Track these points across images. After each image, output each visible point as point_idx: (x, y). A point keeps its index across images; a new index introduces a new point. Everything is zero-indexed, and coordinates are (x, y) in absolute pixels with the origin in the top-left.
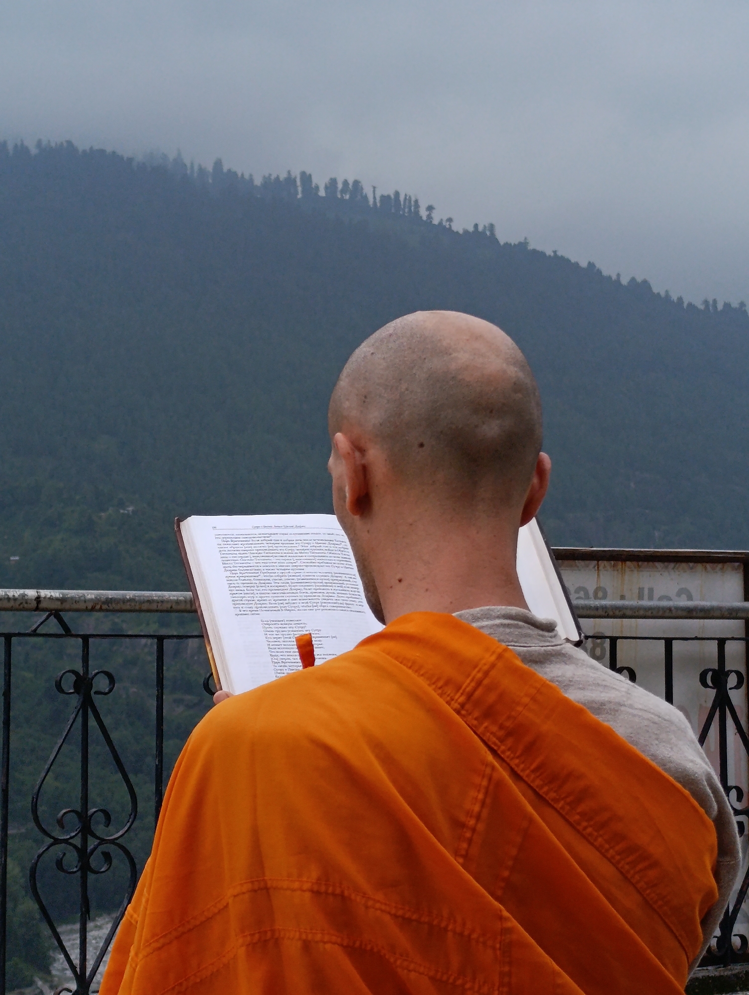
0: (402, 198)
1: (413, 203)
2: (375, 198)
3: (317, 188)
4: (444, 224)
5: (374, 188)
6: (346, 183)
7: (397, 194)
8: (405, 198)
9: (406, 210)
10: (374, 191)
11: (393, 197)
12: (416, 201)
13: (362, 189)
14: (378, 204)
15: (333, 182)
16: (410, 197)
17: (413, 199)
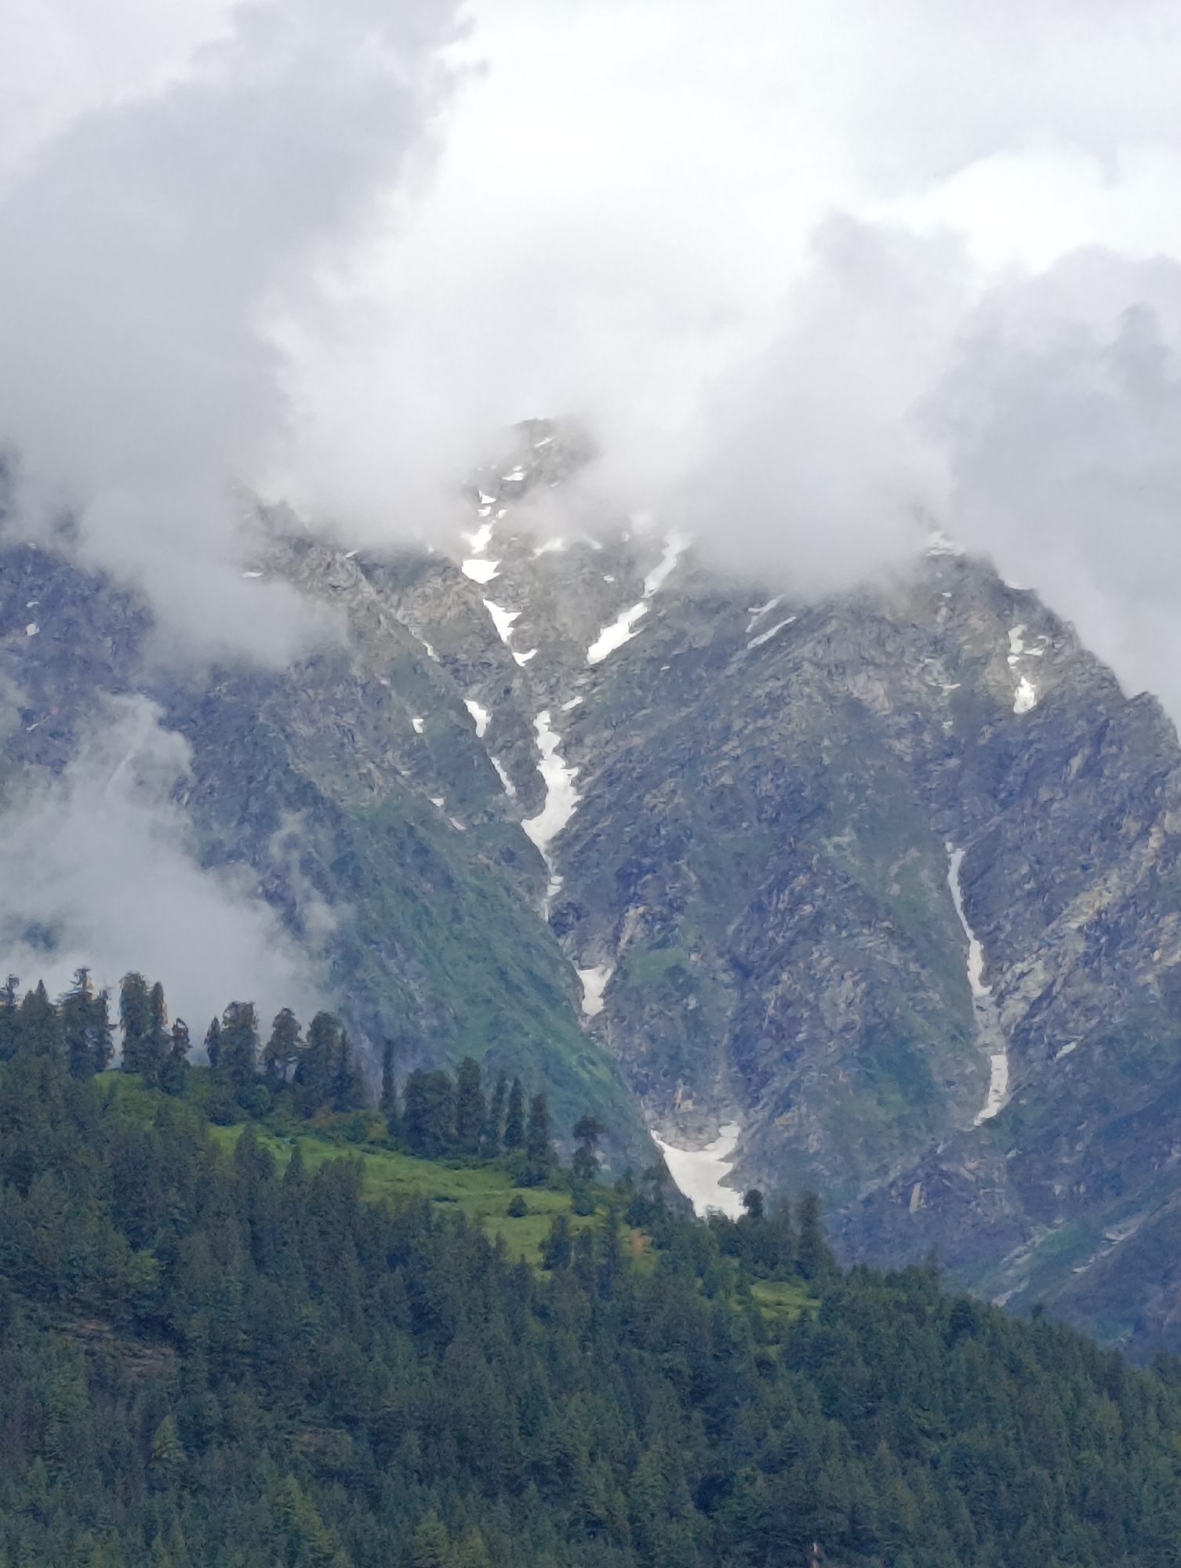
0: (487, 1087)
1: (526, 1106)
2: (388, 1081)
3: (181, 1036)
4: (638, 1187)
5: (389, 1046)
6: (285, 1022)
7: (468, 1068)
8: (500, 1090)
10: (388, 1056)
11: (454, 1078)
12: (538, 1104)
13: (345, 1047)
14: (402, 1106)
15: (242, 1017)
16: (517, 1082)
17: (528, 1093)
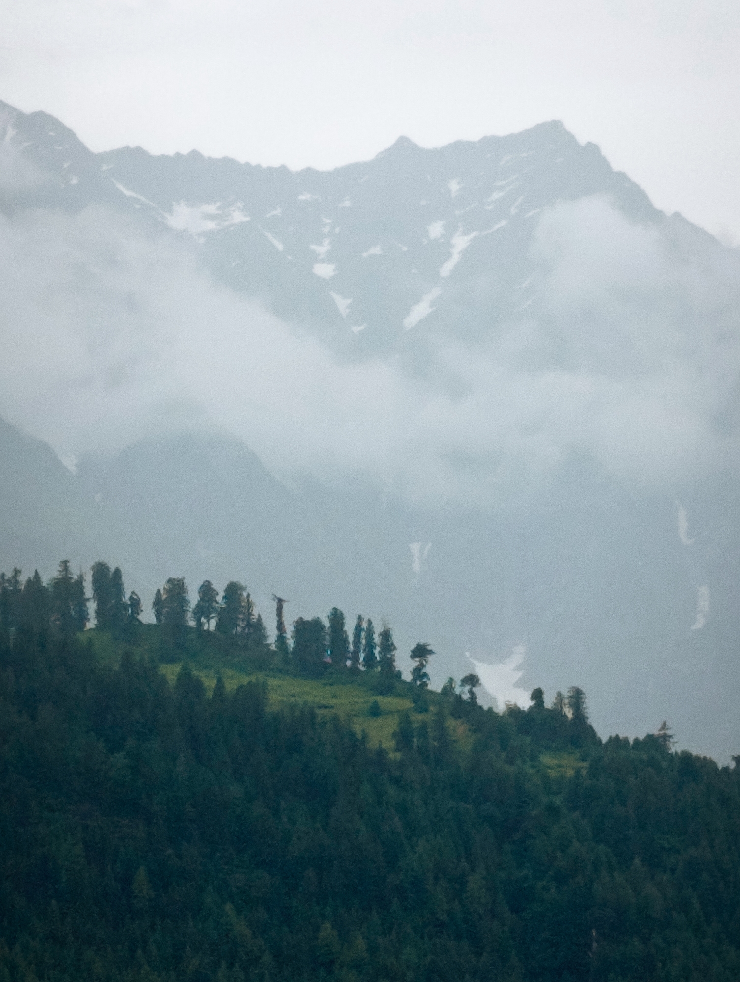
0: (349, 628)
2: (280, 626)
3: (135, 603)
4: (457, 690)
5: (280, 602)
6: (207, 590)
7: (337, 617)
8: (358, 628)
9: (362, 656)
10: (280, 611)
11: (326, 623)
12: (386, 635)
13: (250, 605)
14: (291, 643)
15: (176, 588)
16: (370, 622)
17: (378, 629)
